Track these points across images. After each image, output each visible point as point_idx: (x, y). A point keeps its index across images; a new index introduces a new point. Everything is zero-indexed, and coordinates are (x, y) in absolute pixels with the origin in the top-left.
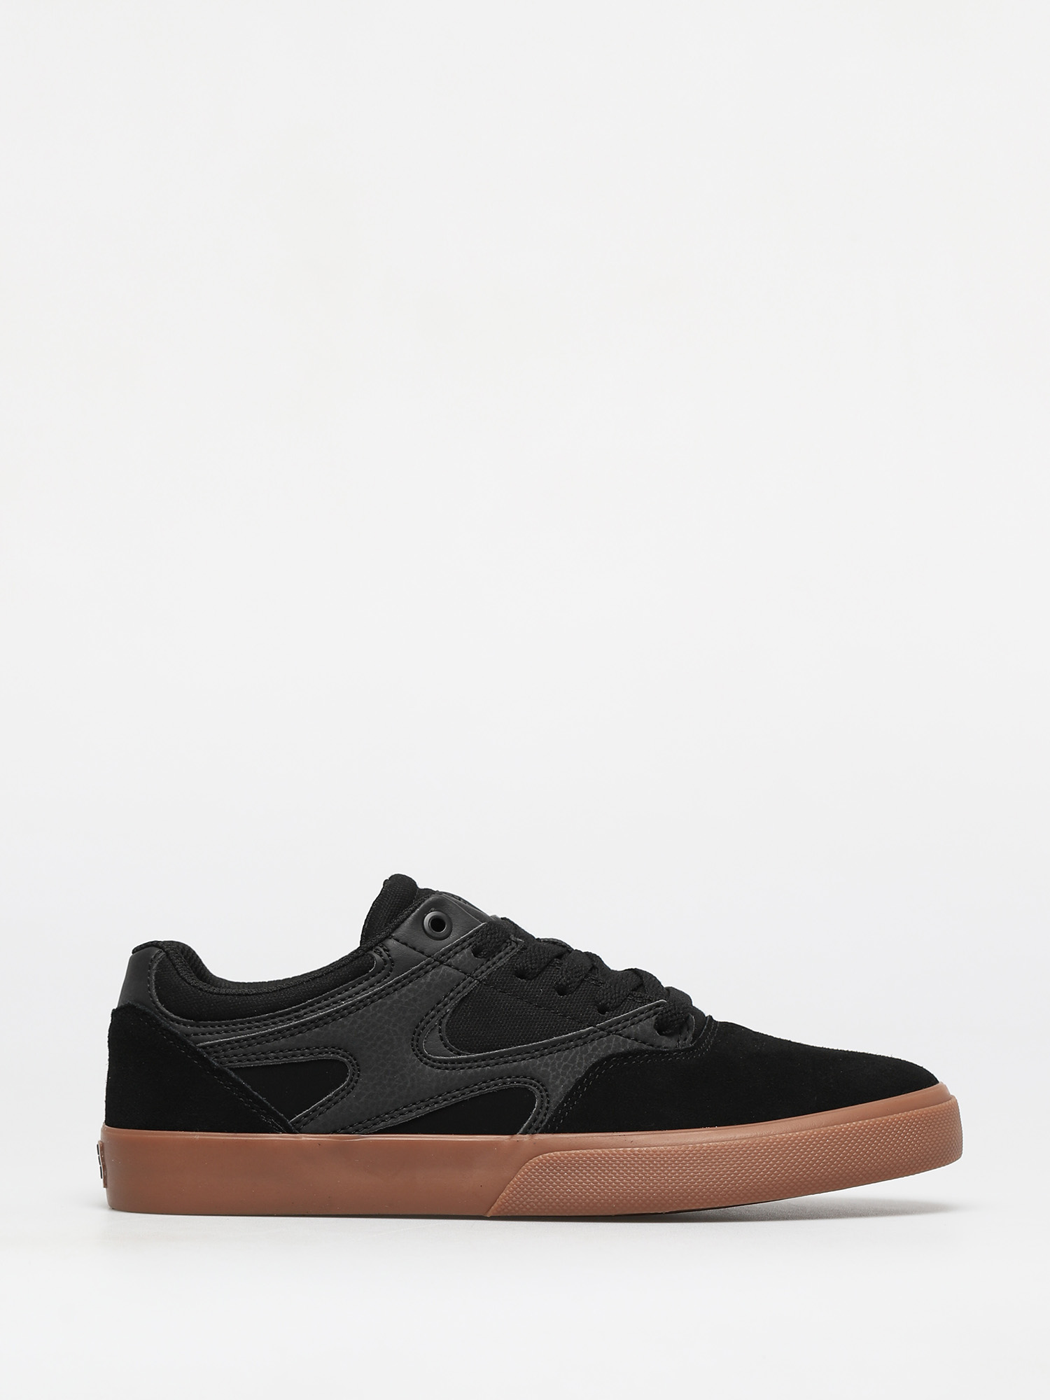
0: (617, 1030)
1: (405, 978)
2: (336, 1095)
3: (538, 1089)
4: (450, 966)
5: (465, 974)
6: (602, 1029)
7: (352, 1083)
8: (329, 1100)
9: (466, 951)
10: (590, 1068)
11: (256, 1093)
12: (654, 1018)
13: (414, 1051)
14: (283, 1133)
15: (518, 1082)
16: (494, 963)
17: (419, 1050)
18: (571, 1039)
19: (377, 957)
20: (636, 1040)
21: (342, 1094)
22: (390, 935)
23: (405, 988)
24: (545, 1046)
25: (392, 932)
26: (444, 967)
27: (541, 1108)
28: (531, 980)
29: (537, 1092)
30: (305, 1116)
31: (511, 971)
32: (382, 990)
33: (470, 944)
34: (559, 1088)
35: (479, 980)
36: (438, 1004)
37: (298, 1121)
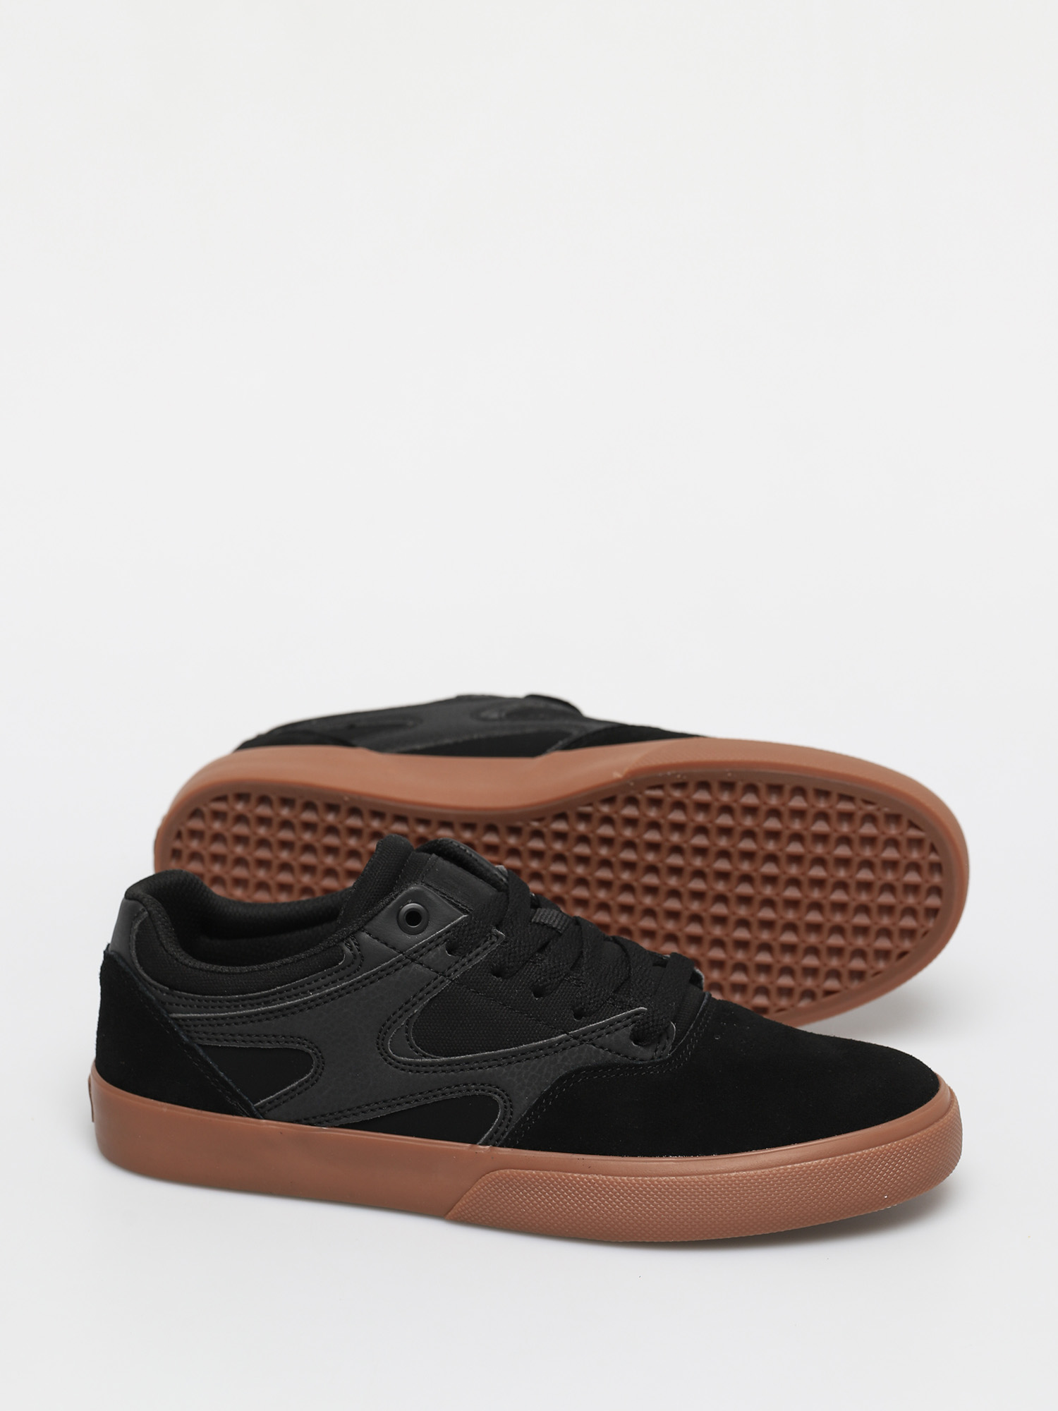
0: (591, 1040)
1: (374, 974)
2: (300, 1085)
3: (502, 1098)
4: (421, 964)
5: (437, 972)
6: (575, 1038)
7: (317, 1076)
8: (293, 1090)
9: (439, 949)
10: (556, 1081)
11: (222, 1074)
12: (630, 1028)
13: (379, 1049)
14: (248, 1116)
15: (483, 1090)
16: (470, 960)
17: (384, 1049)
18: (541, 1047)
19: (347, 950)
20: (610, 1051)
21: (306, 1085)
22: (362, 927)
23: (373, 985)
24: (514, 1054)
25: (365, 924)
26: (415, 966)
27: (504, 1119)
28: (507, 979)
29: (501, 1102)
30: (270, 1102)
31: (487, 968)
32: (351, 985)
33: (445, 941)
34: (524, 1101)
35: (451, 980)
36: (406, 1003)
37: (262, 1107)
